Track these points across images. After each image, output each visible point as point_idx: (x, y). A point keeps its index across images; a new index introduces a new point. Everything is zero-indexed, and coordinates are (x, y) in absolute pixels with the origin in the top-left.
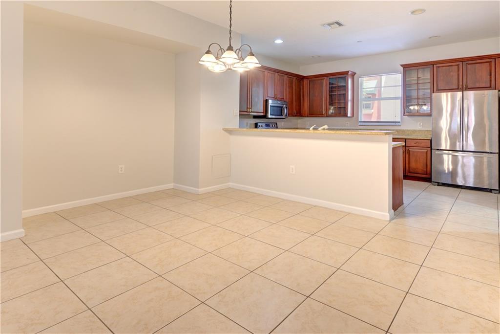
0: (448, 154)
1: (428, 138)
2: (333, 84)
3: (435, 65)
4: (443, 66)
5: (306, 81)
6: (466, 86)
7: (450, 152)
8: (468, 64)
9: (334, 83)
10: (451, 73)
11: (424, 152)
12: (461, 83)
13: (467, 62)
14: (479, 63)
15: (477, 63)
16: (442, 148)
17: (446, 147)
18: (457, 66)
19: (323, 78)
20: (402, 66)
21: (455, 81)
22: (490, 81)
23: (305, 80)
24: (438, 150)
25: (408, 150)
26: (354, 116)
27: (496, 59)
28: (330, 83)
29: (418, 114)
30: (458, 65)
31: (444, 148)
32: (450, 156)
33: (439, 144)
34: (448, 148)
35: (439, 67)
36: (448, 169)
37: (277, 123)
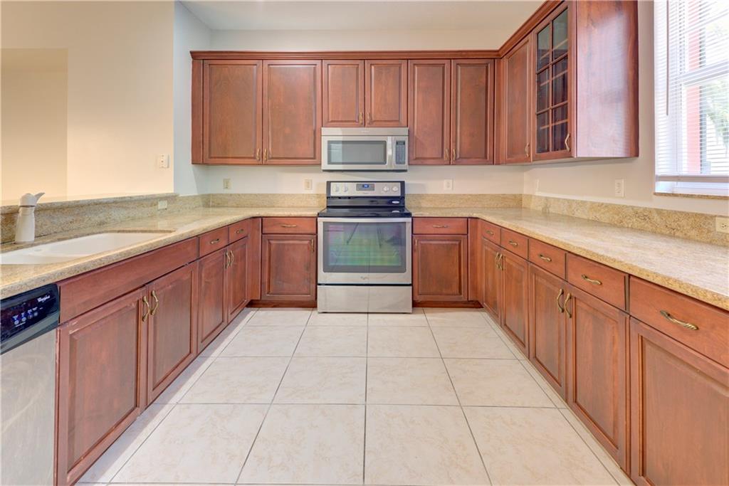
26: (640, 153)
37: (406, 182)
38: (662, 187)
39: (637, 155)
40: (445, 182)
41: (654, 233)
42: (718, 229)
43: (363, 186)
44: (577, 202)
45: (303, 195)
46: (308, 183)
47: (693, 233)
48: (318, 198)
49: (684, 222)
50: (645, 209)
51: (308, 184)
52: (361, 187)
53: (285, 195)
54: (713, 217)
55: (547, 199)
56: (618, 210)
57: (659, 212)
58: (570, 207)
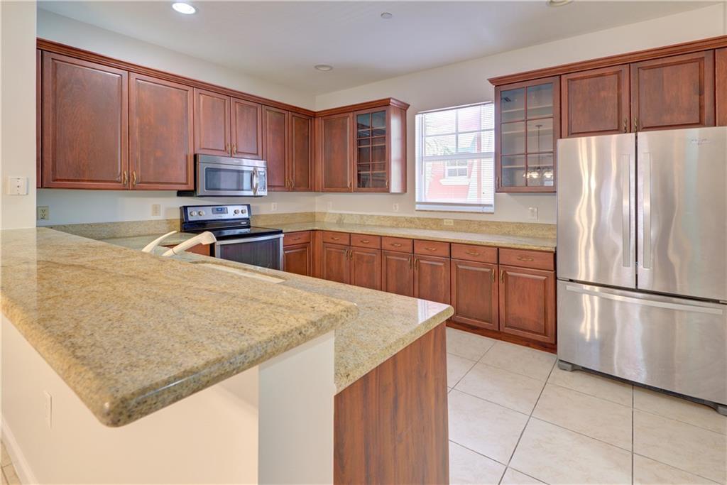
0: (591, 294)
1: (548, 249)
2: (363, 127)
3: (563, 77)
4: (583, 78)
5: (319, 123)
6: (638, 121)
7: (597, 289)
8: (644, 68)
9: (365, 124)
10: (603, 94)
11: (540, 280)
12: (625, 116)
13: (639, 65)
14: (671, 64)
15: (666, 65)
16: (578, 279)
17: (587, 275)
18: (616, 76)
19: (346, 115)
20: (492, 81)
21: (611, 112)
22: (701, 107)
23: (316, 119)
24: (571, 281)
25: (504, 272)
26: (408, 191)
27: (716, 51)
28: (358, 124)
29: (525, 189)
30: (618, 73)
31: (583, 279)
32: (596, 299)
33: (573, 266)
34: (591, 280)
35: (572, 80)
36: (592, 331)
37: (251, 205)
38: (417, 207)
39: (406, 191)
40: (273, 204)
41: (416, 228)
42: (445, 224)
43: (217, 209)
44: (368, 216)
45: (151, 221)
46: (156, 208)
47: (434, 227)
48: (168, 223)
49: (430, 222)
50: (411, 218)
51: (156, 210)
52: (215, 211)
53: (129, 223)
54: (442, 219)
55: (341, 214)
56: (396, 219)
57: (418, 219)
58: (362, 219)
